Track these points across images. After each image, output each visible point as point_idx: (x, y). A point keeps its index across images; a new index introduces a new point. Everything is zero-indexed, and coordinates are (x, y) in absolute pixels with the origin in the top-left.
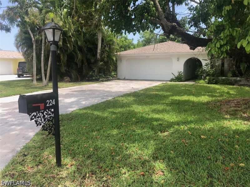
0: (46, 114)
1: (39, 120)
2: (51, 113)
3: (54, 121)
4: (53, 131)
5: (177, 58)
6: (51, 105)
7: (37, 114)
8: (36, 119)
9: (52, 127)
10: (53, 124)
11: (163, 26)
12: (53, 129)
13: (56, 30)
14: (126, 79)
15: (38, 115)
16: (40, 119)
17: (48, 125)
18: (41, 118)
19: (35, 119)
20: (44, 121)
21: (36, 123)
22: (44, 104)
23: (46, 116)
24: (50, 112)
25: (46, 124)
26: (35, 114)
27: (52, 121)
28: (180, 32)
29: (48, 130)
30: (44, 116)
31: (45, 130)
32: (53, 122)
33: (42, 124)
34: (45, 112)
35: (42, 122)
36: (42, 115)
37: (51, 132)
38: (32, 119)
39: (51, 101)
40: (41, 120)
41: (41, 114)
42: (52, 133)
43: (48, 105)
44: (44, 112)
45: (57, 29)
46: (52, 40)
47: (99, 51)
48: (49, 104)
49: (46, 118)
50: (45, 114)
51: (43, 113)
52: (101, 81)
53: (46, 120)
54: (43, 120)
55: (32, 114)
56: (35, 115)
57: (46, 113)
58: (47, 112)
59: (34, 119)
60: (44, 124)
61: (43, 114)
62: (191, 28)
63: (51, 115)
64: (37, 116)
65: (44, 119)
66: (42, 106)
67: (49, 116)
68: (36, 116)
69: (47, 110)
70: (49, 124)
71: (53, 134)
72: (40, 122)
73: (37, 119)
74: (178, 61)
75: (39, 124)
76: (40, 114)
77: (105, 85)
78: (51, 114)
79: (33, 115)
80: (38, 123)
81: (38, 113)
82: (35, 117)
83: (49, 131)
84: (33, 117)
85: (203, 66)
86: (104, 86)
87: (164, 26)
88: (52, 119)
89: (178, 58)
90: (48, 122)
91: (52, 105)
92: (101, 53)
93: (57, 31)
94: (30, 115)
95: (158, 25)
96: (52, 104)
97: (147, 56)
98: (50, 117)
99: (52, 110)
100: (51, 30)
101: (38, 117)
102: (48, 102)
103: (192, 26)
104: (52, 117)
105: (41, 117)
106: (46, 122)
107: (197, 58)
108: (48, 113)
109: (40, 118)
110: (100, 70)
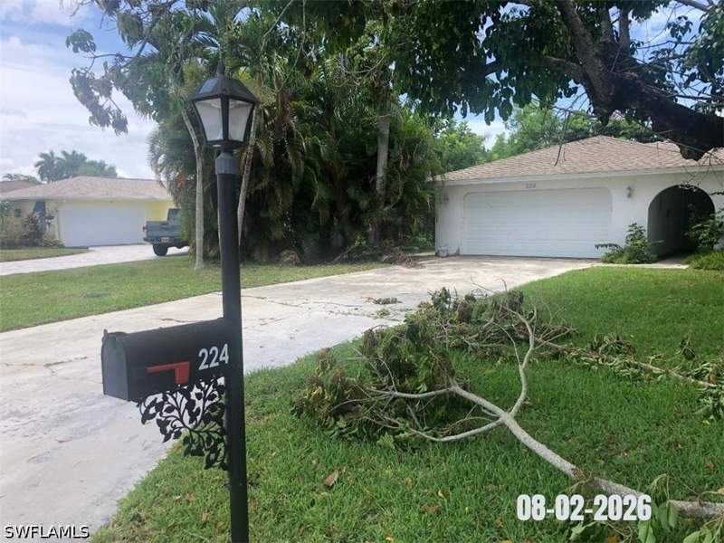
0: (199, 396)
1: (172, 419)
2: (216, 393)
3: (227, 417)
4: (222, 453)
5: (627, 186)
6: (214, 364)
7: (165, 399)
8: (161, 415)
9: (219, 441)
10: (223, 432)
11: (590, 83)
12: (223, 449)
13: (231, 103)
14: (461, 253)
15: (171, 400)
16: (178, 416)
17: (205, 436)
18: (179, 413)
19: (158, 416)
20: (191, 422)
21: (163, 431)
22: (187, 363)
23: (199, 404)
24: (211, 388)
25: (198, 432)
26: (159, 397)
27: (218, 420)
28: (649, 99)
29: (207, 454)
30: (191, 405)
31: (194, 453)
32: (221, 424)
33: (185, 432)
34: (196, 390)
35: (185, 426)
36: (185, 401)
37: (215, 460)
38: (146, 417)
39: (214, 352)
40: (181, 420)
41: (179, 396)
42: (216, 464)
43: (203, 367)
44: (191, 389)
45: (236, 98)
46: (220, 137)
47: (380, 173)
48: (208, 362)
49: (198, 409)
50: (193, 397)
51: (186, 394)
52: (386, 262)
53: (199, 418)
54: (186, 418)
55: (150, 399)
56: (158, 401)
57: (199, 391)
58: (202, 389)
59: (154, 415)
60: (191, 430)
61: (188, 396)
62: (691, 84)
63: (217, 399)
64: (166, 406)
65: (190, 413)
66: (181, 369)
67: (208, 403)
68: (162, 404)
69: (203, 384)
70: (207, 432)
71: (223, 467)
72: (175, 427)
73: (165, 414)
74: (629, 196)
75: (171, 432)
76: (175, 399)
77: (397, 276)
78: (215, 396)
79: (153, 403)
80: (169, 428)
81: (171, 394)
82: (159, 407)
83: (209, 456)
84: (152, 410)
85: (717, 210)
86: (395, 278)
87: (594, 83)
88: (221, 414)
89: (629, 189)
90: (206, 423)
91: (217, 364)
92: (387, 177)
93: (240, 106)
94: (140, 402)
95: (572, 84)
96: (217, 360)
97: (529, 185)
98: (212, 407)
99: (221, 381)
100: (217, 103)
101: (170, 410)
102: (204, 354)
103: (692, 77)
104: (221, 405)
105: (179, 409)
106: (197, 425)
107: (695, 188)
108: (205, 392)
109: (175, 413)
110: (385, 230)
